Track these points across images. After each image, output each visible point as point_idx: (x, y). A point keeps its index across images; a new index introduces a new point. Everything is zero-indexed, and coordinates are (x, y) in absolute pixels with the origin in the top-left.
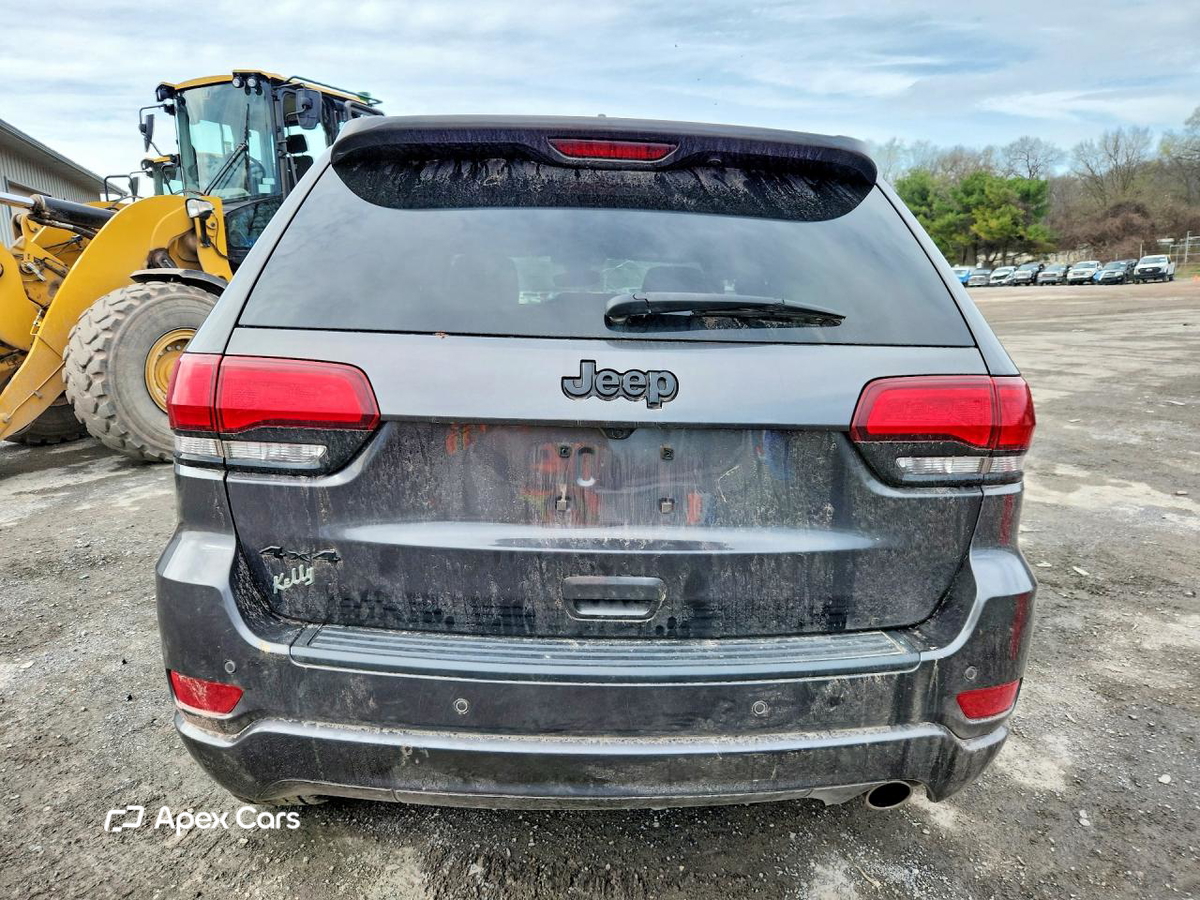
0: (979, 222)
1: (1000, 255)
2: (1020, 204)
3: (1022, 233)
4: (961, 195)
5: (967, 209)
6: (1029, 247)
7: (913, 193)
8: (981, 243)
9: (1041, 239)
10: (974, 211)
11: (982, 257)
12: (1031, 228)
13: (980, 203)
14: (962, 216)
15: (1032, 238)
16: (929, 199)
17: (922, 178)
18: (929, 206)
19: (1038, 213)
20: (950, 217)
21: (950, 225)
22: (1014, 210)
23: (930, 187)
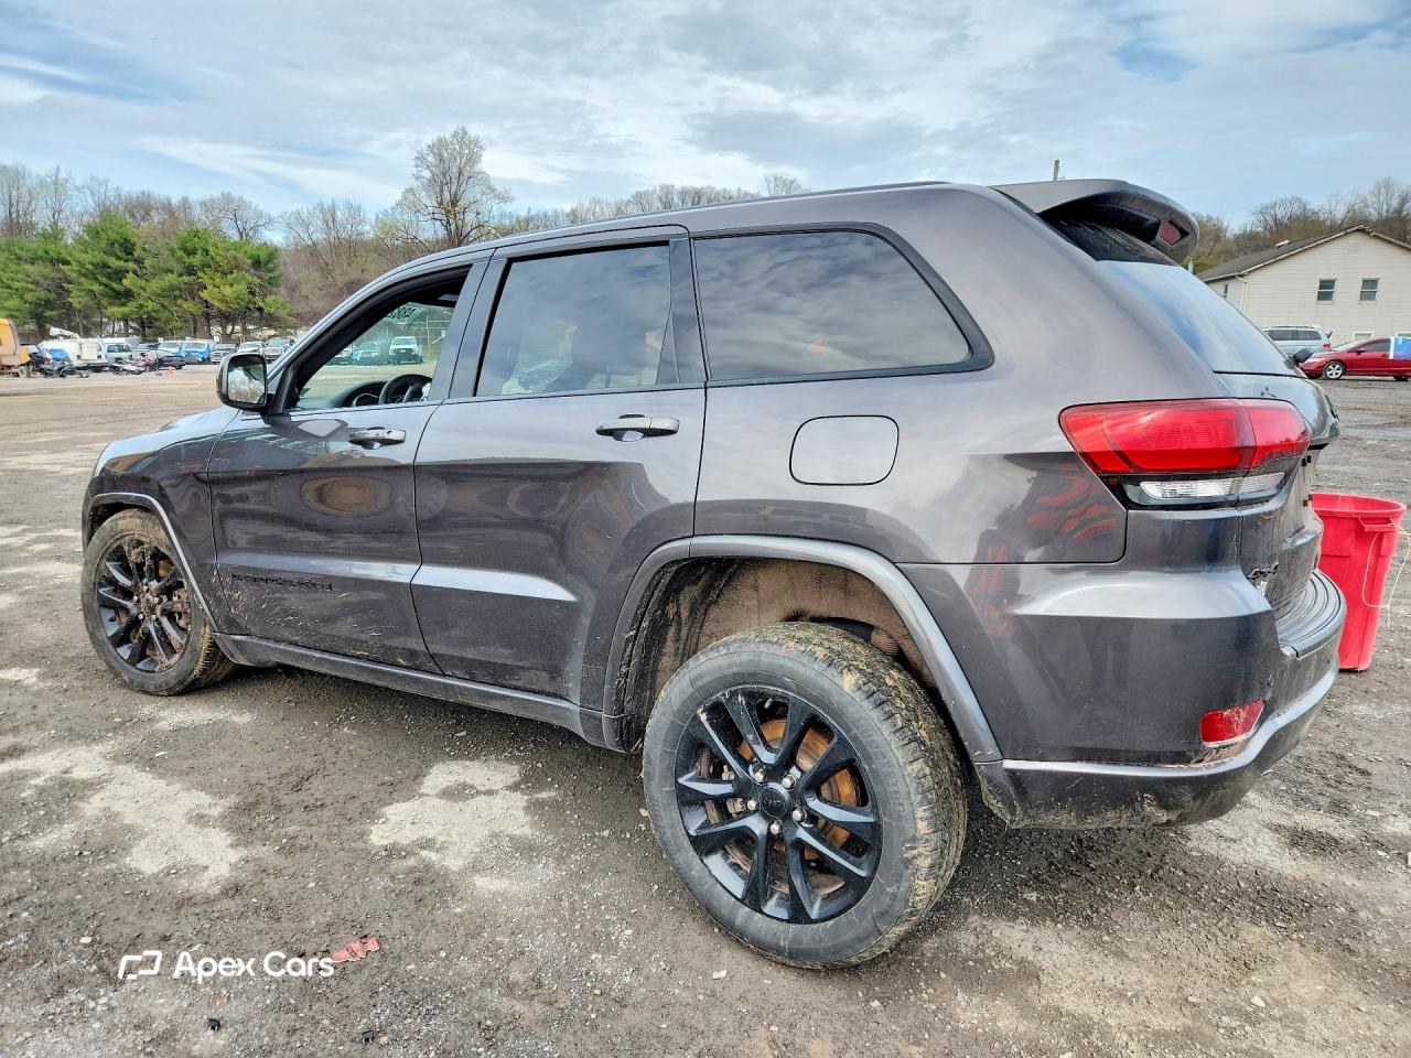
0: (210, 288)
1: (238, 328)
2: (253, 271)
3: (261, 304)
4: (180, 253)
5: (191, 271)
6: (269, 320)
7: (112, 244)
8: (213, 312)
9: (282, 313)
10: (200, 274)
11: (216, 329)
12: (270, 299)
13: (206, 266)
14: (186, 278)
15: (272, 310)
16: (136, 254)
17: (121, 226)
18: (139, 262)
19: (272, 282)
20: (171, 278)
21: (172, 288)
22: (249, 278)
23: (133, 239)
